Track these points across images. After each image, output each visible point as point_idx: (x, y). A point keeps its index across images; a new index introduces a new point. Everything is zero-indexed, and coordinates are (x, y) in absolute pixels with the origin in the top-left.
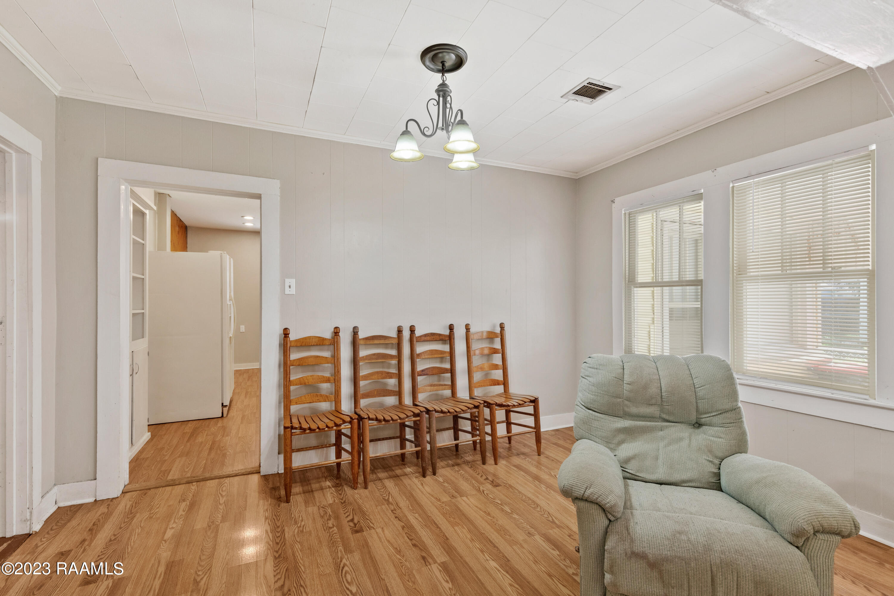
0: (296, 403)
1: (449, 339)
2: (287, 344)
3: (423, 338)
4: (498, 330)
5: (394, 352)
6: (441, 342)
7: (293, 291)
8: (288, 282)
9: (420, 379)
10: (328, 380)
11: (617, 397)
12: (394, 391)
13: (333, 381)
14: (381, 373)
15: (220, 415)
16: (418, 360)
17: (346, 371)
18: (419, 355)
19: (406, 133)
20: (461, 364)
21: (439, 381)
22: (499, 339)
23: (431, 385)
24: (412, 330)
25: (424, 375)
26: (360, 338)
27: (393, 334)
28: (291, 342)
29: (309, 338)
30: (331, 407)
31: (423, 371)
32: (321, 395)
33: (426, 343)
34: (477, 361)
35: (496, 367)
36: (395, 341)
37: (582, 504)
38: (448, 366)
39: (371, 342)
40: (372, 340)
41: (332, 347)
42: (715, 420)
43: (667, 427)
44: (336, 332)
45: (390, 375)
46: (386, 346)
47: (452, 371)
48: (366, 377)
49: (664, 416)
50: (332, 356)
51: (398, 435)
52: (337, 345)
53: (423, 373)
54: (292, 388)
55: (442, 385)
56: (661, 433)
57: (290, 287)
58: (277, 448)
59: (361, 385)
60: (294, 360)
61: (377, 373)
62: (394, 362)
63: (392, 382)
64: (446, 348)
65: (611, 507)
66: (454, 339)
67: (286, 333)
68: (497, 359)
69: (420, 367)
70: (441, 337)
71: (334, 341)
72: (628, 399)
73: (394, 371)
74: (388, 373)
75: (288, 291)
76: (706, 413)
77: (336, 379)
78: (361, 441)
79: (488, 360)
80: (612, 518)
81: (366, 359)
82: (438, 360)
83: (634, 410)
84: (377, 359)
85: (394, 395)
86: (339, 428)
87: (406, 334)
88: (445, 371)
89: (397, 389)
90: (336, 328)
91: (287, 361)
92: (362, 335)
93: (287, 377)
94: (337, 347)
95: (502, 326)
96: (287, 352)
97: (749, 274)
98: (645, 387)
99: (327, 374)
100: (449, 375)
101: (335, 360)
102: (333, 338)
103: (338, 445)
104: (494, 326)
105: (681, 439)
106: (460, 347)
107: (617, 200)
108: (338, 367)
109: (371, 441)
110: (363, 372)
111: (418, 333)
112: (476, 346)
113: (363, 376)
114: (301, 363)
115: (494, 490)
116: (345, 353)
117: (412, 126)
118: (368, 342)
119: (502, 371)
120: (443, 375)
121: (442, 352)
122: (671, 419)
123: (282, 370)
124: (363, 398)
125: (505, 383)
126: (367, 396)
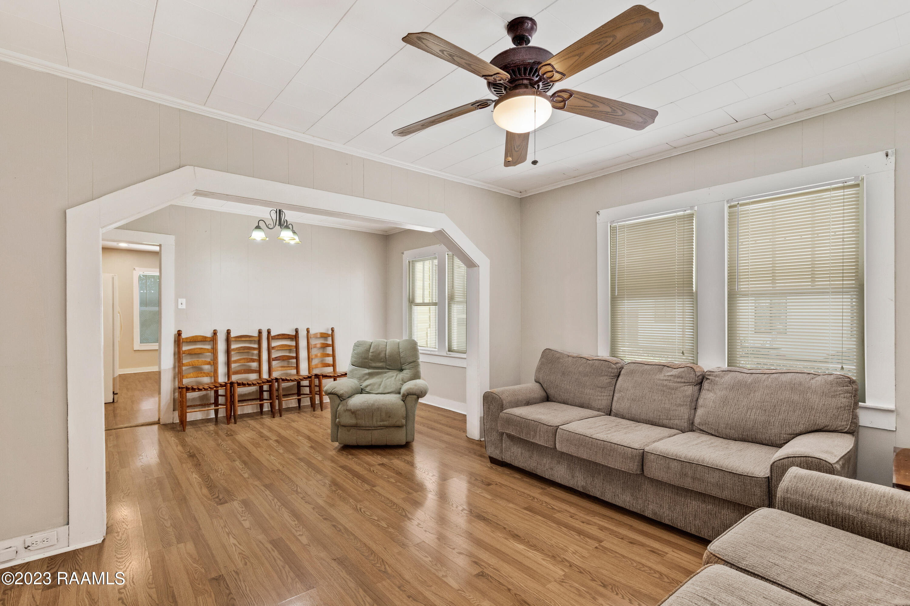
0: (187, 378)
1: (295, 337)
2: (180, 340)
3: (276, 337)
4: (330, 332)
5: (256, 346)
6: (289, 339)
7: (184, 307)
8: (180, 300)
9: (274, 363)
10: (209, 363)
11: (366, 359)
12: (255, 370)
13: (213, 364)
14: (247, 359)
15: (112, 401)
16: (273, 351)
17: (222, 358)
18: (273, 348)
19: (258, 227)
20: (303, 354)
21: (289, 364)
22: (331, 338)
23: (282, 367)
24: (269, 332)
25: (277, 360)
26: (232, 336)
27: (256, 334)
28: (183, 339)
29: (196, 336)
30: (211, 380)
31: (276, 358)
32: (204, 373)
33: (278, 340)
34: (314, 352)
35: (328, 355)
36: (257, 339)
37: (330, 395)
38: (294, 355)
39: (240, 339)
40: (240, 338)
41: (212, 342)
42: (407, 367)
43: (388, 372)
44: (215, 333)
45: (253, 360)
46: (250, 342)
47: (297, 358)
48: (235, 362)
49: (387, 367)
50: (212, 348)
51: (259, 397)
52: (216, 341)
53: (276, 359)
54: (184, 368)
55: (290, 367)
56: (385, 375)
57: (182, 304)
58: (172, 407)
59: (232, 367)
60: (185, 351)
61: (244, 359)
62: (256, 352)
63: (255, 365)
64: (293, 343)
65: (340, 395)
66: (298, 337)
67: (179, 333)
68: (329, 350)
69: (274, 355)
70: (289, 337)
71: (213, 339)
72: (371, 360)
73: (256, 357)
74: (251, 359)
75: (180, 307)
76: (404, 364)
77: (214, 363)
78: (232, 402)
79: (323, 351)
80: (342, 399)
81: (236, 350)
82: (288, 351)
83: (374, 365)
84: (244, 350)
85: (256, 373)
86: (217, 389)
87: (265, 335)
88: (292, 358)
89: (258, 369)
90: (215, 330)
91: (180, 351)
92: (233, 335)
93: (180, 361)
94: (216, 342)
95: (333, 330)
96: (180, 345)
97: (455, 300)
98: (379, 354)
99: (208, 360)
100: (295, 360)
101: (214, 351)
102: (213, 337)
103: (216, 403)
104: (328, 330)
105: (393, 376)
106: (303, 343)
107: (405, 252)
108: (216, 355)
109: (239, 401)
110: (233, 358)
111: (273, 334)
112: (313, 342)
113: (233, 361)
114: (191, 353)
115: (315, 419)
116: (221, 346)
117: (262, 224)
118: (238, 339)
119: (332, 358)
120: (291, 360)
121: (290, 346)
122: (390, 368)
123: (177, 356)
124: (234, 374)
125: (334, 365)
126: (236, 373)
